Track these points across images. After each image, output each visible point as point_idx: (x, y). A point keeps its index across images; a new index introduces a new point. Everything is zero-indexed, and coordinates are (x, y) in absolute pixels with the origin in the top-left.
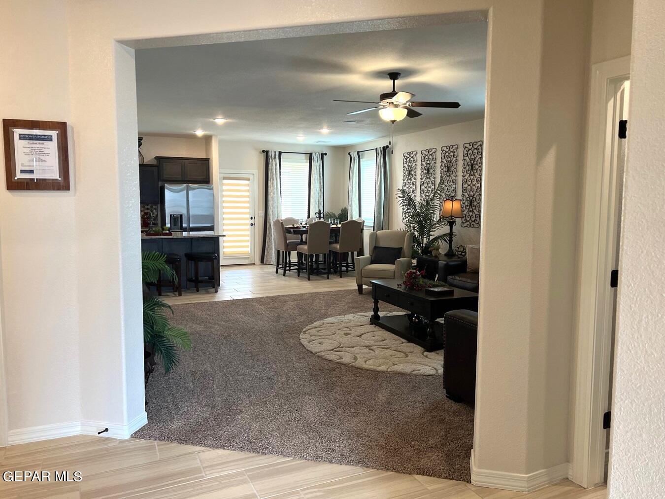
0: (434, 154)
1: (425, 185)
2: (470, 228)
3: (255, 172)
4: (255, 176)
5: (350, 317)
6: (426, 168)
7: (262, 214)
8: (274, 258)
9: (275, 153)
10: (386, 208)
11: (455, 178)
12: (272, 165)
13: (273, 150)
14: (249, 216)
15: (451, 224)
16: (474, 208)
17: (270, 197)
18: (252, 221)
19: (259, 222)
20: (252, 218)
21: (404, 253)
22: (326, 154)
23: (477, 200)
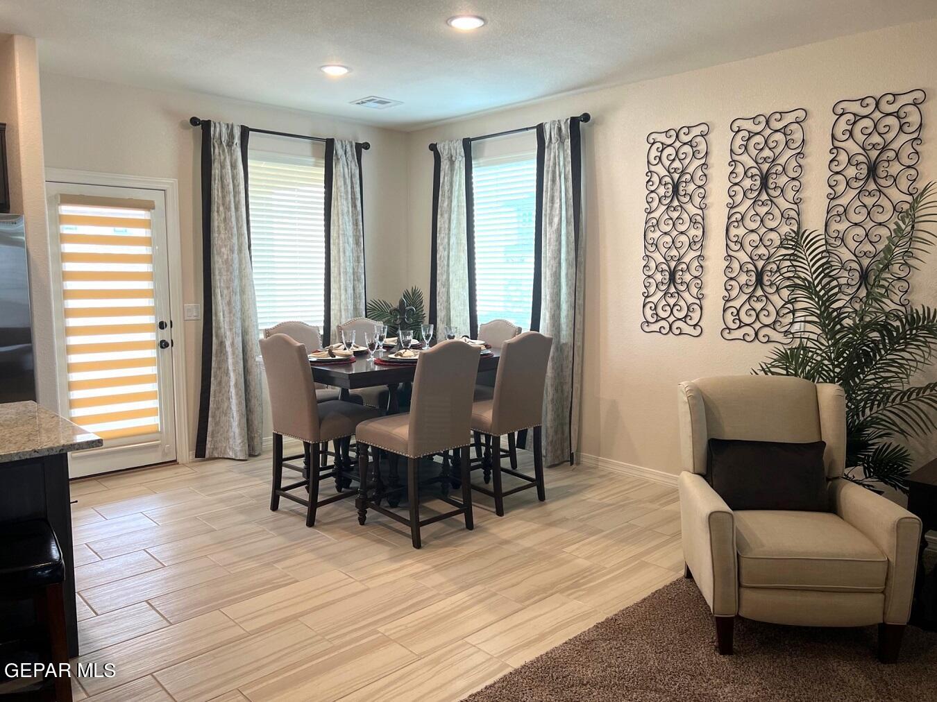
0: (794, 127)
1: (747, 222)
3: (169, 183)
4: (169, 193)
6: (756, 171)
7: (197, 310)
8: (239, 441)
9: (230, 128)
12: (223, 167)
13: (225, 118)
14: (149, 320)
17: (218, 263)
18: (165, 335)
19: (187, 336)
20: (162, 325)
22: (366, 146)
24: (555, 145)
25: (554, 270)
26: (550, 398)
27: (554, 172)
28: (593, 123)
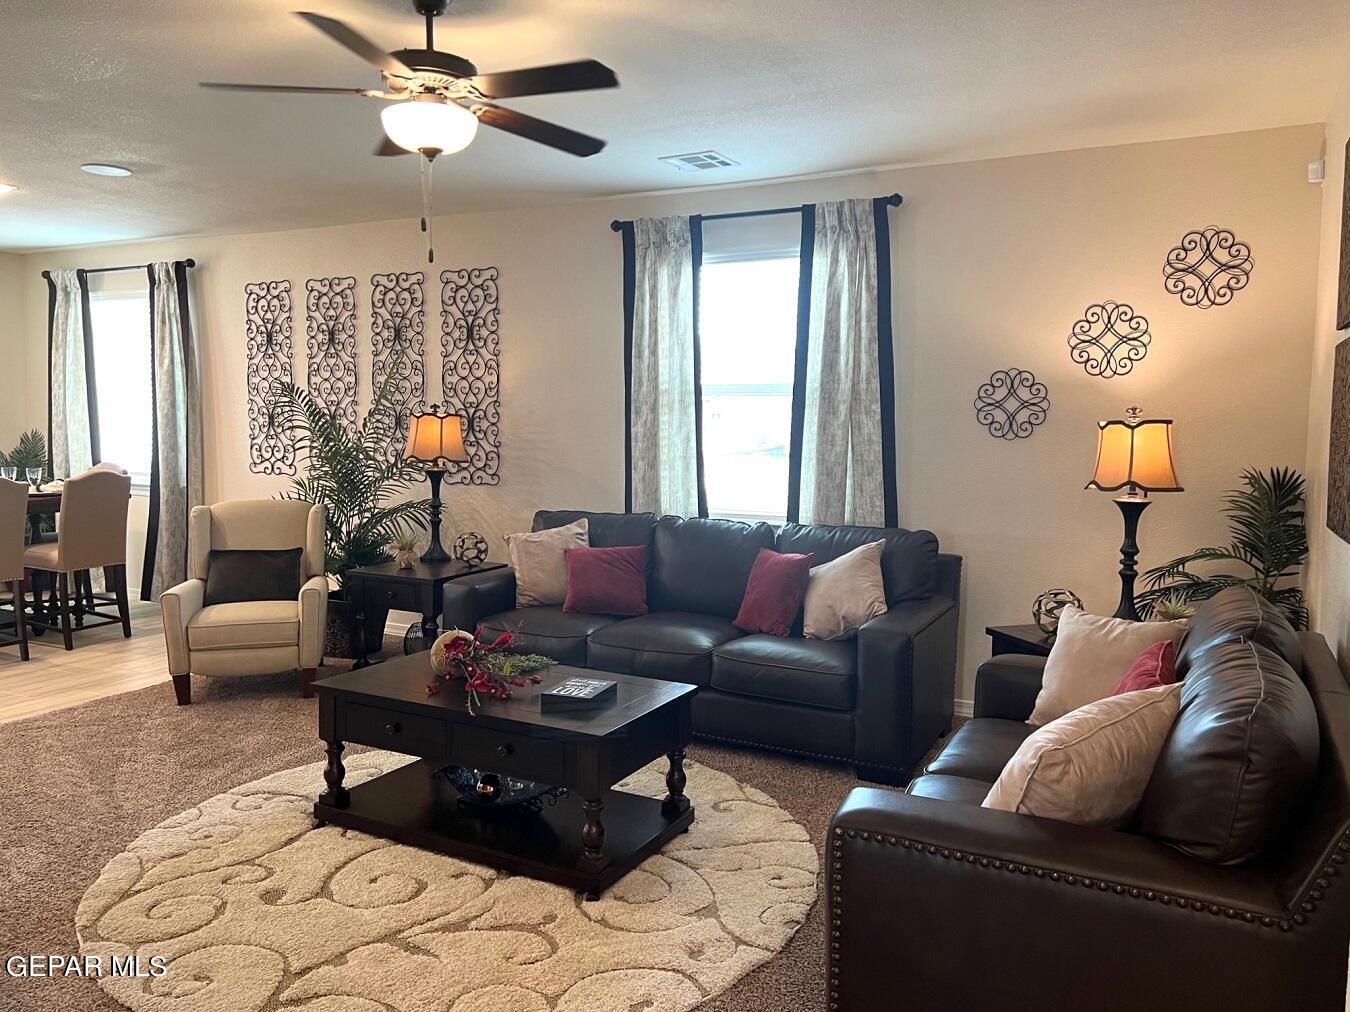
0: (348, 292)
1: (322, 372)
2: (472, 486)
5: (219, 808)
6: (325, 327)
10: (194, 435)
11: (419, 358)
15: (435, 478)
16: (481, 436)
21: (308, 566)
23: (489, 416)
24: (164, 287)
25: (165, 411)
26: (165, 541)
27: (163, 313)
28: (201, 269)
